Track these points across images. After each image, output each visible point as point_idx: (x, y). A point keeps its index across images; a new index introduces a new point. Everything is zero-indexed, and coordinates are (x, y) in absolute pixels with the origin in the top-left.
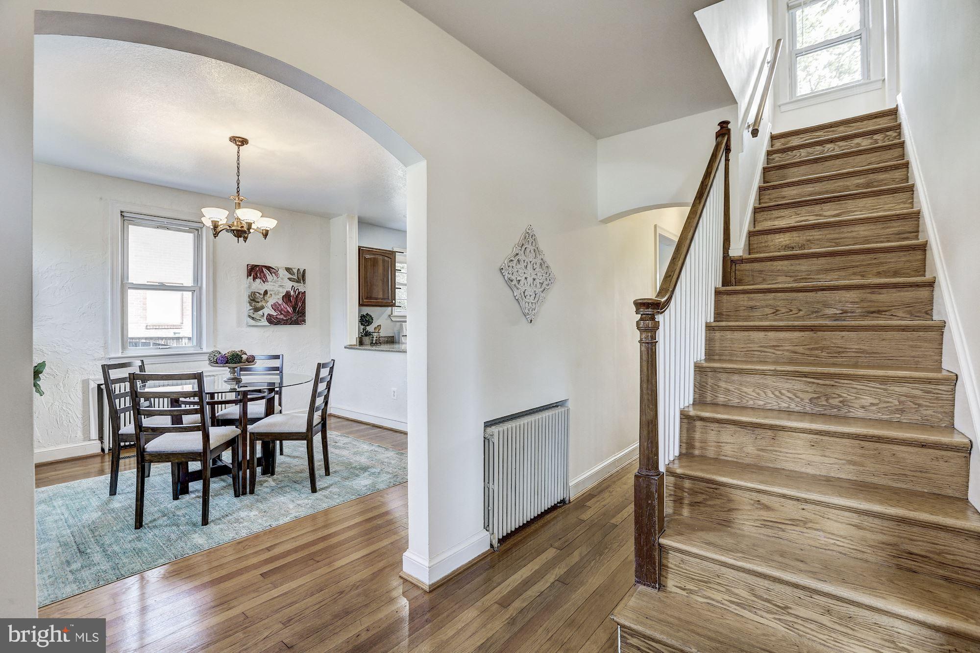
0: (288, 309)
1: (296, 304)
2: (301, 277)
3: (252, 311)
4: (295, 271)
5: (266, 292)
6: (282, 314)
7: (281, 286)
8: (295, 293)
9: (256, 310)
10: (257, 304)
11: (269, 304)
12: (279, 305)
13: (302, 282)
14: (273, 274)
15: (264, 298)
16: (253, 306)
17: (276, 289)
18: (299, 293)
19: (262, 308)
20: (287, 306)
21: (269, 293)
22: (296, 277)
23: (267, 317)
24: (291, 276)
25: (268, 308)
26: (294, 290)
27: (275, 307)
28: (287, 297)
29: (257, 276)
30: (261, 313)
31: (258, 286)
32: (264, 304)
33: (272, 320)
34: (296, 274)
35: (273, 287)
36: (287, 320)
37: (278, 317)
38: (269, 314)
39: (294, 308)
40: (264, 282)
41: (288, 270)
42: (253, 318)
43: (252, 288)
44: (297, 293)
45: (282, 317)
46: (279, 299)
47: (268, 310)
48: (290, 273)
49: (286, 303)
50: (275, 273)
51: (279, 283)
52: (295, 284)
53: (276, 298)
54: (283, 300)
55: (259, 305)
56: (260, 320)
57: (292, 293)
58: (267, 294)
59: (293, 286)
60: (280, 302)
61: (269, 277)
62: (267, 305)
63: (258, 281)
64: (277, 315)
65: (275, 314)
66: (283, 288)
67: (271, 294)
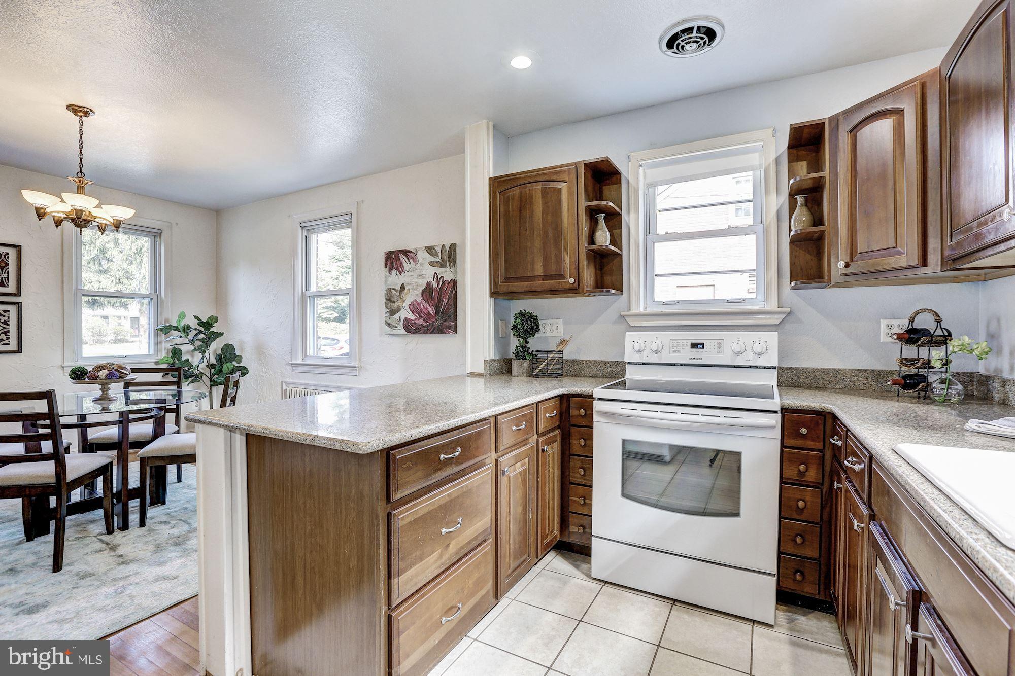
0: (430, 309)
1: (440, 301)
2: (446, 258)
3: (388, 314)
4: (438, 249)
5: (403, 287)
6: (421, 317)
7: (420, 276)
8: (439, 284)
9: (392, 312)
10: (393, 304)
11: (406, 304)
12: (418, 304)
13: (448, 265)
14: (411, 260)
15: (400, 295)
16: (389, 308)
17: (415, 280)
18: (443, 283)
19: (399, 309)
20: (428, 306)
21: (406, 288)
22: (439, 259)
23: (404, 322)
24: (433, 259)
25: (405, 309)
26: (437, 280)
27: (414, 308)
28: (428, 292)
29: (393, 265)
30: (396, 316)
31: (396, 280)
32: (400, 304)
33: (411, 328)
34: (440, 254)
35: (410, 279)
36: (428, 326)
37: (417, 322)
38: (406, 319)
39: (437, 308)
40: (400, 273)
41: (430, 250)
42: (389, 324)
43: (388, 283)
44: (441, 283)
45: (421, 322)
46: (417, 295)
47: (406, 314)
48: (431, 254)
49: (427, 301)
50: (412, 258)
51: (418, 272)
52: (439, 270)
53: (414, 295)
54: (422, 296)
55: (395, 306)
56: (396, 327)
57: (434, 284)
58: (404, 289)
59: (435, 273)
60: (419, 299)
61: (406, 266)
62: (403, 306)
63: (394, 272)
64: (415, 319)
65: (413, 318)
66: (423, 278)
67: (409, 290)
